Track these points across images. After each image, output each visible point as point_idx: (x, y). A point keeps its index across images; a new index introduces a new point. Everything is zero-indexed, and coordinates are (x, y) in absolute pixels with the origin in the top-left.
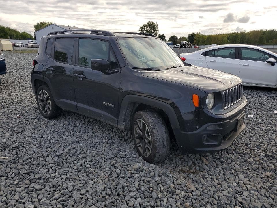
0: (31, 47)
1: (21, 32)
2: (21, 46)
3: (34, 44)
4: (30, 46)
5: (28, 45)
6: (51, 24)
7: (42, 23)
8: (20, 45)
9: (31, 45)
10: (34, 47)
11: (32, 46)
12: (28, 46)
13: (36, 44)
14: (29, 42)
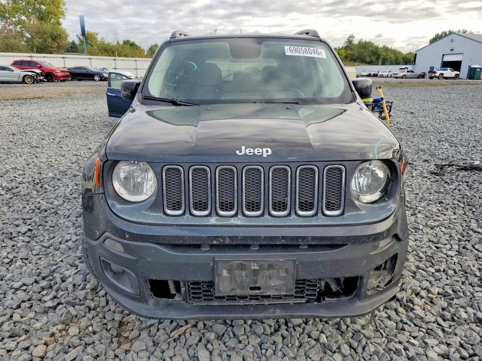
0: (402, 78)
1: (404, 53)
2: (387, 77)
3: (408, 72)
4: (401, 76)
5: (397, 74)
6: (451, 33)
7: (446, 33)
8: (385, 74)
9: (402, 74)
10: (407, 77)
11: (405, 75)
12: (397, 76)
13: (412, 72)
14: (400, 69)
